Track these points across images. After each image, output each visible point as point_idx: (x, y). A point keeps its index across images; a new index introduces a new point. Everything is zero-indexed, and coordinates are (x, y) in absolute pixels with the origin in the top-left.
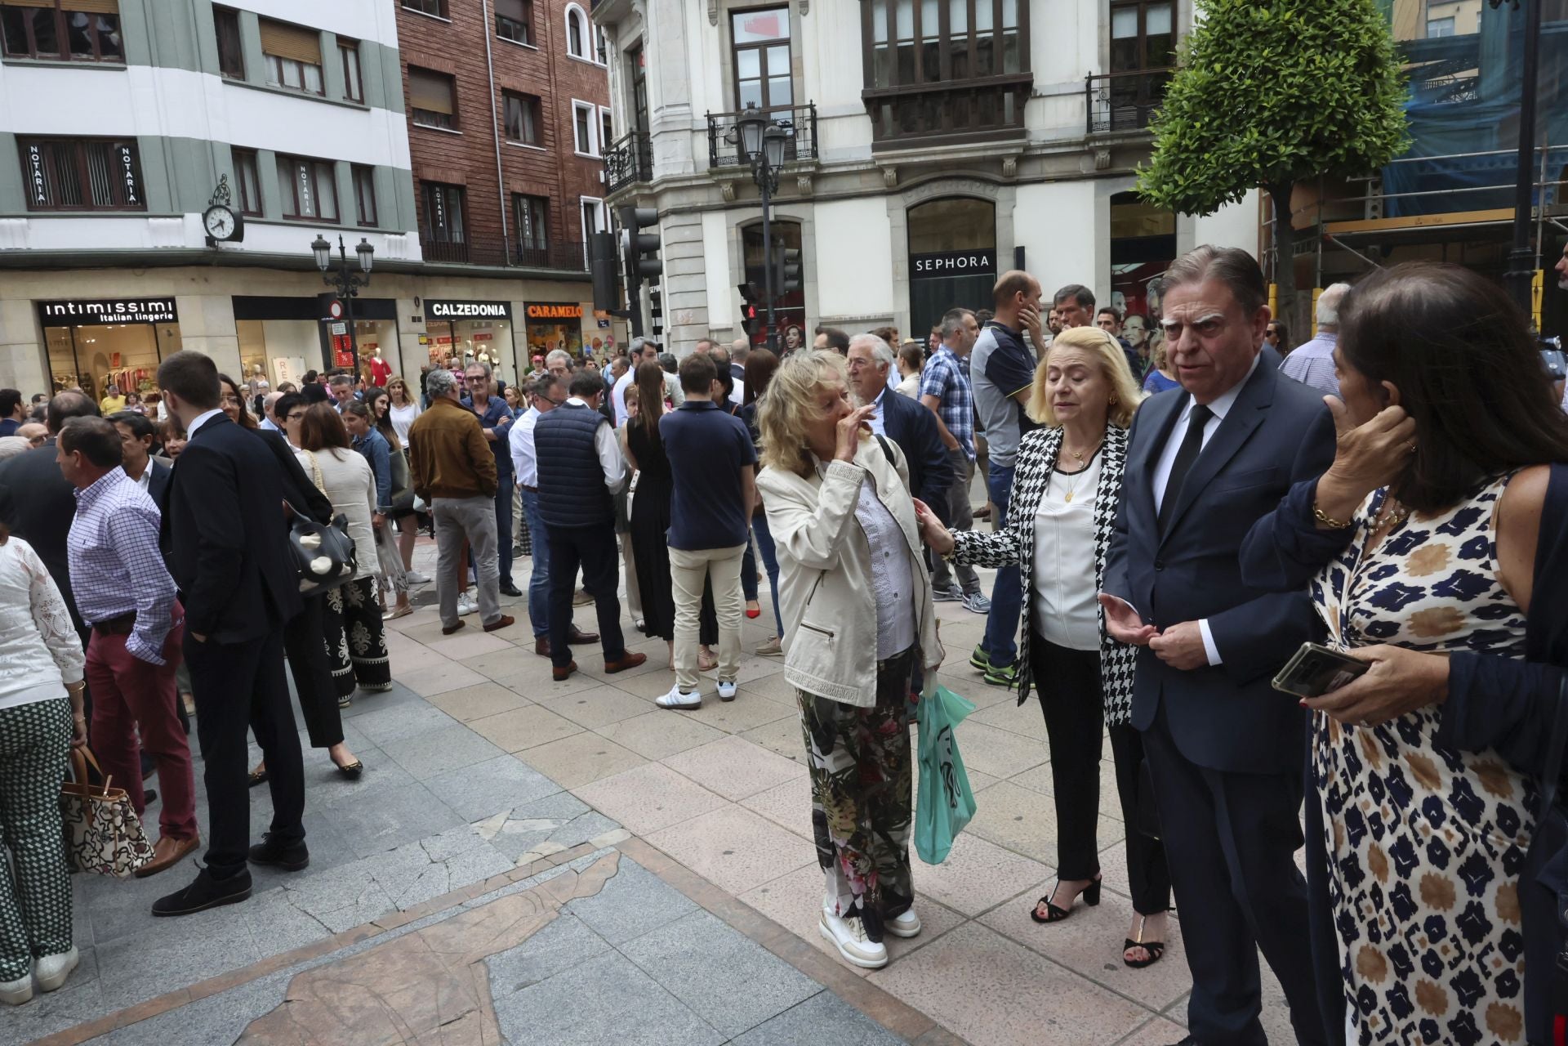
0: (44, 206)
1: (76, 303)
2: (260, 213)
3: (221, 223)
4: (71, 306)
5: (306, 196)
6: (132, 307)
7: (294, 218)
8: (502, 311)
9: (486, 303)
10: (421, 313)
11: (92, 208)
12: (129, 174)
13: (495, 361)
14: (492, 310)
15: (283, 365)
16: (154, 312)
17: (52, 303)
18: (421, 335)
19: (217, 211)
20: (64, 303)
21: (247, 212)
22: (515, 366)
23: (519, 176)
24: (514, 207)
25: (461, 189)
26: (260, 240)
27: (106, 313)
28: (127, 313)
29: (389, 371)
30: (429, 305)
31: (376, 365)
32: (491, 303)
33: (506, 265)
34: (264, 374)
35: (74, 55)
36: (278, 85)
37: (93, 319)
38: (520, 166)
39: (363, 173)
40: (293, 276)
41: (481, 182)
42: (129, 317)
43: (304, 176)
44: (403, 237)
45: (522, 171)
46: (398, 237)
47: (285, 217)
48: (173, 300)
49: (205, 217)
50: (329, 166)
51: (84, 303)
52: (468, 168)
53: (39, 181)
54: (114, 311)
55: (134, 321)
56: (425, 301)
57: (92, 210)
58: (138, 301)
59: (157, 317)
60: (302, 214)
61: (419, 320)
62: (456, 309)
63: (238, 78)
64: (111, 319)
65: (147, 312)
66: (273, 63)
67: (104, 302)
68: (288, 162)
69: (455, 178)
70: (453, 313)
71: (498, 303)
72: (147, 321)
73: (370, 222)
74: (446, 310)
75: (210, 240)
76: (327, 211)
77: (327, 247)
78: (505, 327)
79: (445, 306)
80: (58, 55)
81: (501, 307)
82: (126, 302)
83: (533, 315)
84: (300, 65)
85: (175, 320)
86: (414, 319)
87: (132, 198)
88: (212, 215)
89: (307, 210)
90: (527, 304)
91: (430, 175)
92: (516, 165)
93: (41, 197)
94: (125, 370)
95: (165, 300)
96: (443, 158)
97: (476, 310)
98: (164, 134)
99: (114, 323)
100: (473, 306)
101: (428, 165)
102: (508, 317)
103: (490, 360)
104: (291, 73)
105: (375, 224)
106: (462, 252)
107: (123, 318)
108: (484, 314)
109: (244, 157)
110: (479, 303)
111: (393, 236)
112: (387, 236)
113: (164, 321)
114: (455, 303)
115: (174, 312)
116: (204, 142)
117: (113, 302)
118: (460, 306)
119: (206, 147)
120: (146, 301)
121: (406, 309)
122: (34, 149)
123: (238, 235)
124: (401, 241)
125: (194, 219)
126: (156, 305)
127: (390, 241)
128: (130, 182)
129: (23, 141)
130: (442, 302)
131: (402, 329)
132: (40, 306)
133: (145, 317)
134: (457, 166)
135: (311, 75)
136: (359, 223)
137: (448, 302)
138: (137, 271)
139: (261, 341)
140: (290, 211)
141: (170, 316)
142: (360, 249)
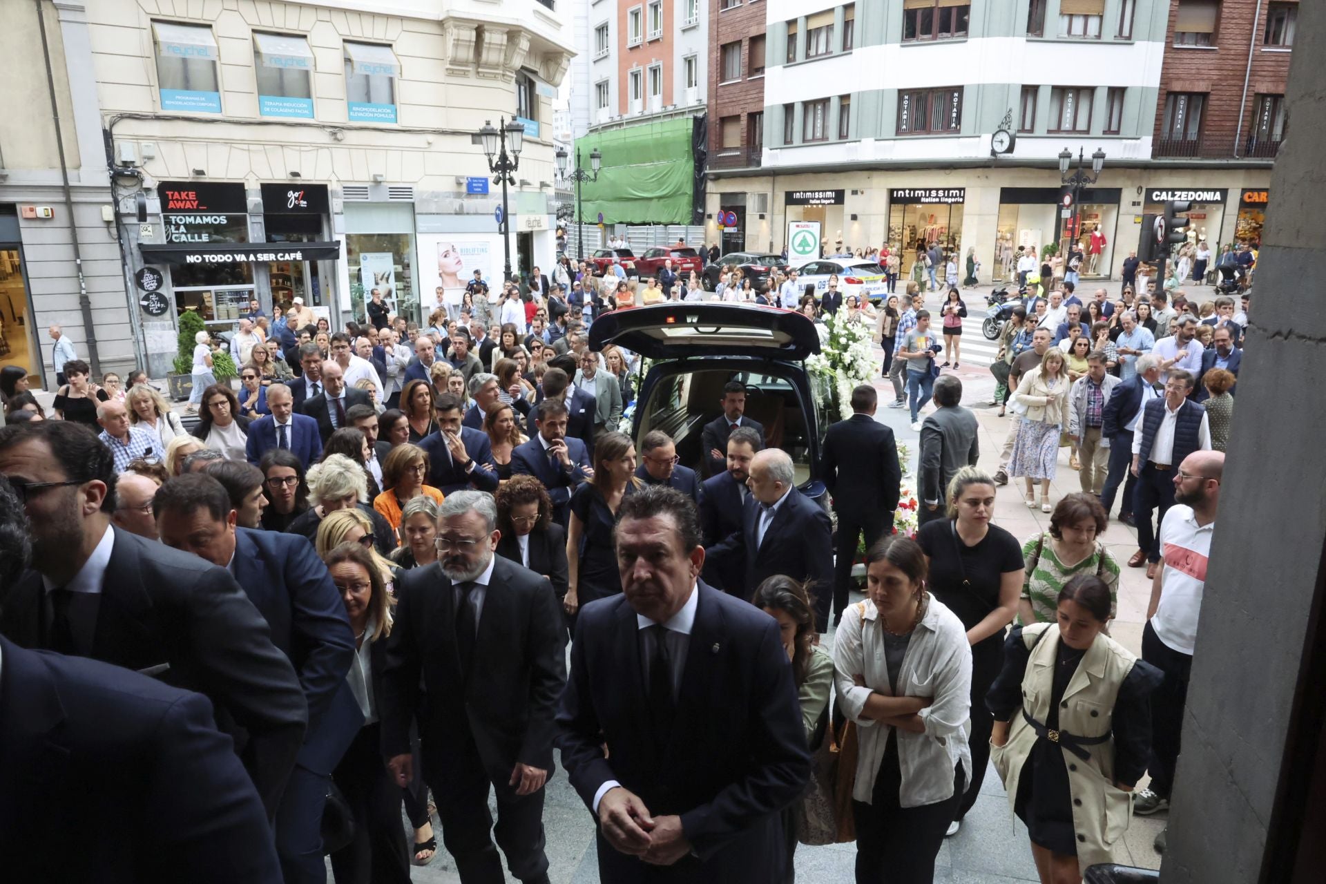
0: (904, 132)
1: (910, 190)
2: (1032, 131)
3: (1002, 142)
4: (907, 192)
5: (1068, 115)
6: (941, 193)
7: (1056, 132)
8: (1218, 196)
9: (1203, 190)
10: (1142, 198)
11: (929, 132)
12: (955, 110)
13: (1201, 237)
14: (1208, 196)
15: (1026, 234)
16: (952, 197)
17: (898, 190)
18: (1138, 216)
19: (1001, 133)
20: (904, 190)
21: (1023, 130)
22: (1218, 243)
23: (1269, 79)
24: (1255, 106)
25: (1205, 96)
26: (1027, 150)
27: (925, 197)
28: (937, 197)
29: (1104, 242)
30: (1150, 192)
31: (1095, 238)
32: (1208, 190)
33: (1233, 157)
34: (1012, 239)
35: (940, 35)
36: (1066, 36)
37: (917, 200)
38: (1270, 69)
39: (1117, 94)
40: (1046, 173)
41: (1227, 88)
42: (937, 200)
43: (1070, 100)
44: (1138, 141)
45: (1271, 74)
46: (1134, 141)
47: (1049, 131)
48: (964, 189)
49: (994, 136)
50: (1091, 90)
51: (914, 190)
52: (1215, 77)
53: (905, 117)
54: (930, 196)
55: (940, 202)
56: (1147, 189)
57: (929, 134)
58: (944, 190)
59: (953, 200)
60: (1062, 128)
61: (1139, 204)
62: (1173, 195)
63: (1038, 36)
64: (927, 200)
65: (948, 197)
66: (1066, 19)
67: (925, 190)
68: (1060, 92)
69: (1201, 87)
70: (1170, 199)
71: (1215, 190)
72: (946, 203)
73: (1112, 132)
74: (1164, 196)
75: (994, 153)
76: (1081, 125)
77: (1069, 156)
78: (1218, 209)
79: (1164, 193)
80: (930, 36)
81: (1218, 194)
82: (937, 190)
83: (1248, 200)
84: (1086, 17)
85: (963, 203)
86: (1134, 204)
87: (954, 125)
88: (997, 136)
89: (1067, 125)
90: (1244, 191)
91: (1177, 87)
92: (1266, 68)
93: (904, 127)
94: (934, 226)
95: (960, 189)
96: (1193, 71)
97: (1193, 196)
98: (981, 82)
99: (929, 203)
100: (1190, 193)
101: (1178, 79)
102: (1224, 200)
103: (1197, 236)
104: (1078, 24)
105: (1118, 132)
106: (1190, 149)
107: (934, 200)
108: (1198, 199)
109: (1029, 91)
110: (1196, 190)
111: (1130, 141)
112: (1124, 141)
113: (957, 203)
114: (1173, 190)
115: (963, 197)
116: (1003, 85)
117: (930, 190)
118: (1178, 193)
119: (1006, 88)
120: (949, 190)
121: (1128, 195)
122: (906, 97)
123: (1010, 149)
124: (1135, 145)
125: (987, 137)
126: (954, 192)
127: (1126, 145)
128: (954, 115)
129: (901, 92)
130: (1161, 190)
131: (1121, 212)
132: (891, 191)
133: (946, 200)
134: (1206, 77)
135: (1093, 23)
136: (1104, 132)
137: (1167, 190)
138: (947, 171)
139: (1016, 216)
140: (1054, 127)
141: (961, 200)
142: (1095, 156)
